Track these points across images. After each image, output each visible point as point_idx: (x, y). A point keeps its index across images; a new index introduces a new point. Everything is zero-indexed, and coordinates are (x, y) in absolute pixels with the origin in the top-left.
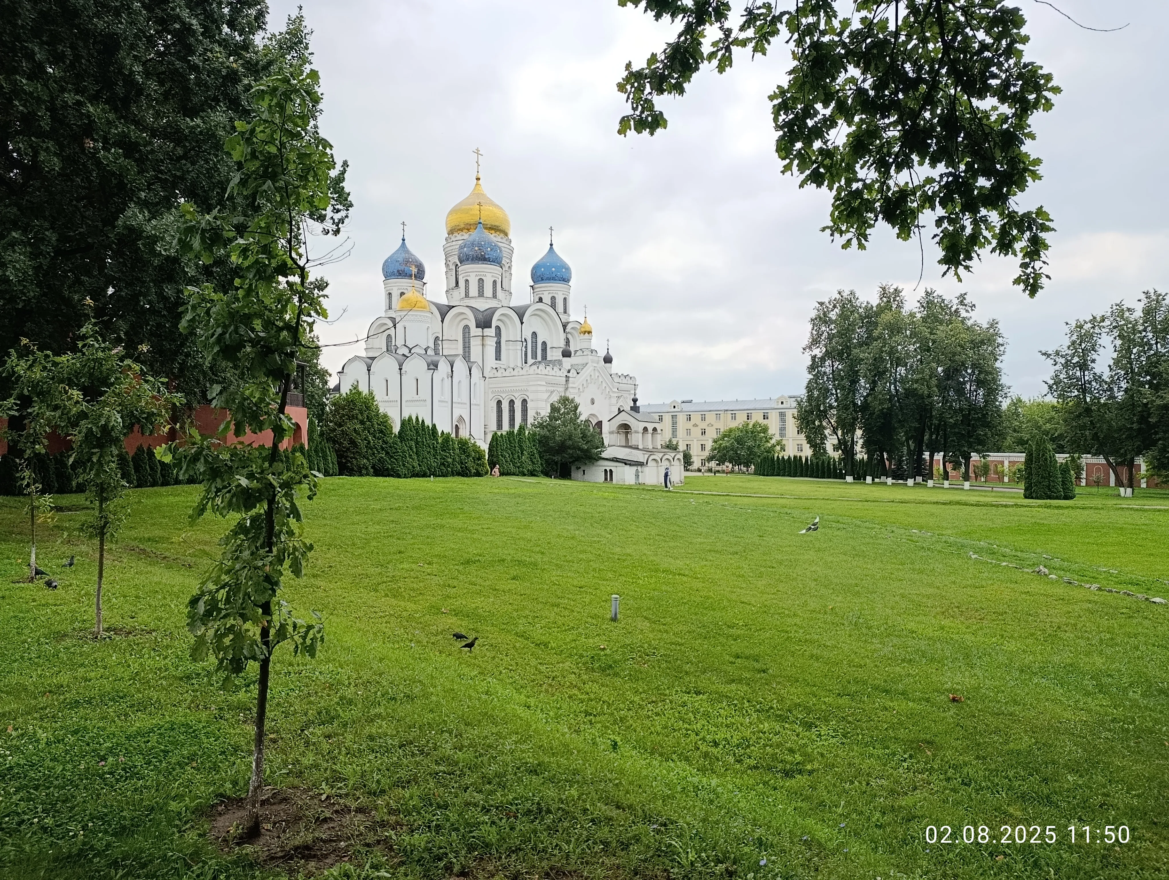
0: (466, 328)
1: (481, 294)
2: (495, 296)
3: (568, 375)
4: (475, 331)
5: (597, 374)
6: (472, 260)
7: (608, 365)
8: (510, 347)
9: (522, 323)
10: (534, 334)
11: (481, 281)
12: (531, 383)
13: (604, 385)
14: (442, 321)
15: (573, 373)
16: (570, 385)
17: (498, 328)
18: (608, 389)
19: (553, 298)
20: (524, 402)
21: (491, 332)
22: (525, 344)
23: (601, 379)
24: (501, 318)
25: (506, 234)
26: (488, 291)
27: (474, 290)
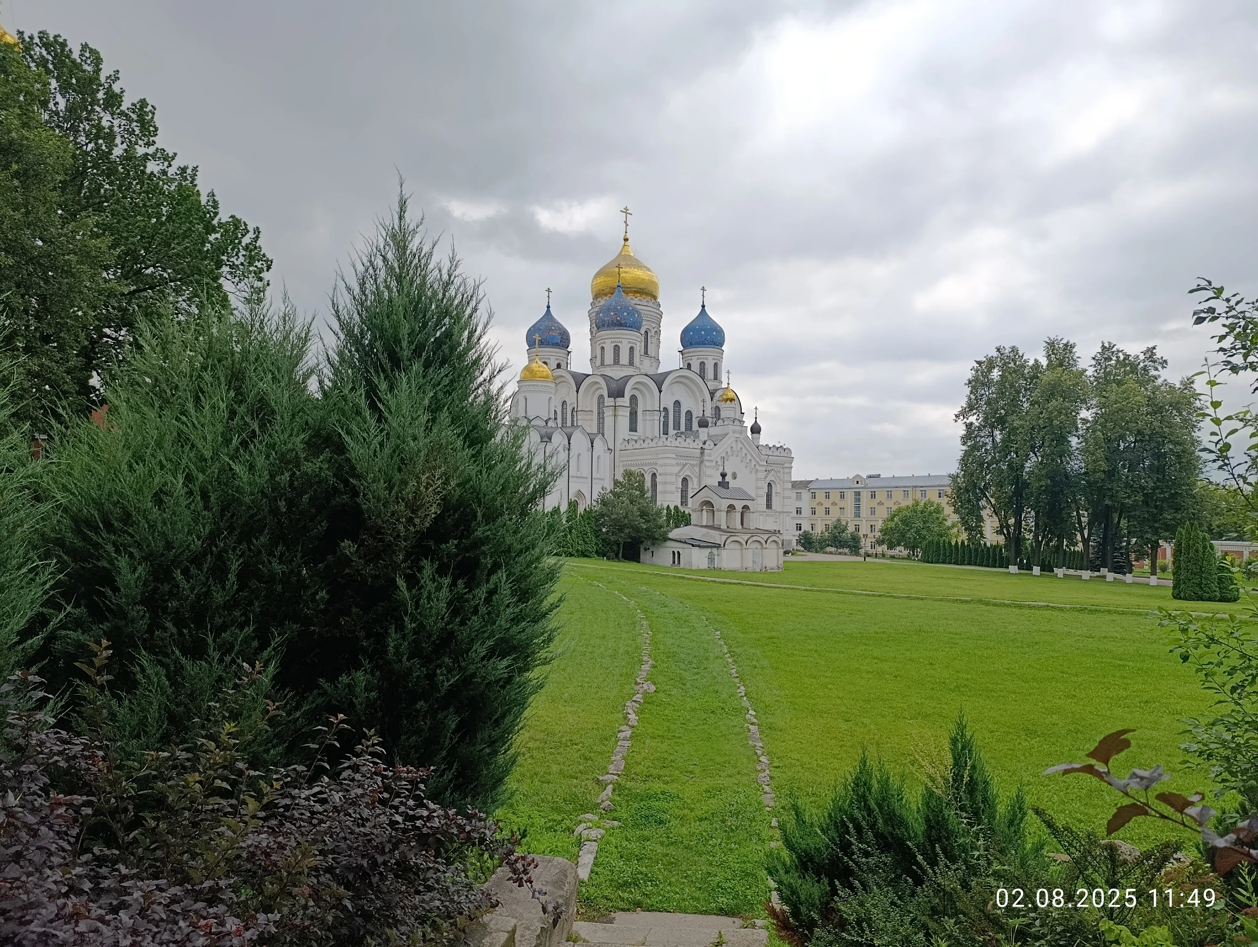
0: (601, 396)
1: (616, 361)
2: (631, 363)
3: (704, 446)
4: (609, 401)
5: (740, 445)
6: (608, 326)
7: (756, 435)
8: (648, 418)
9: (660, 392)
10: (677, 404)
11: (617, 349)
12: (660, 456)
13: (749, 457)
14: (577, 391)
15: (709, 444)
16: (706, 458)
17: (633, 398)
18: (753, 463)
19: (702, 364)
20: (654, 475)
21: (625, 401)
22: (663, 414)
23: (744, 451)
24: (637, 386)
25: (655, 298)
26: (624, 358)
27: (609, 358)
